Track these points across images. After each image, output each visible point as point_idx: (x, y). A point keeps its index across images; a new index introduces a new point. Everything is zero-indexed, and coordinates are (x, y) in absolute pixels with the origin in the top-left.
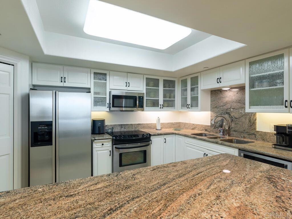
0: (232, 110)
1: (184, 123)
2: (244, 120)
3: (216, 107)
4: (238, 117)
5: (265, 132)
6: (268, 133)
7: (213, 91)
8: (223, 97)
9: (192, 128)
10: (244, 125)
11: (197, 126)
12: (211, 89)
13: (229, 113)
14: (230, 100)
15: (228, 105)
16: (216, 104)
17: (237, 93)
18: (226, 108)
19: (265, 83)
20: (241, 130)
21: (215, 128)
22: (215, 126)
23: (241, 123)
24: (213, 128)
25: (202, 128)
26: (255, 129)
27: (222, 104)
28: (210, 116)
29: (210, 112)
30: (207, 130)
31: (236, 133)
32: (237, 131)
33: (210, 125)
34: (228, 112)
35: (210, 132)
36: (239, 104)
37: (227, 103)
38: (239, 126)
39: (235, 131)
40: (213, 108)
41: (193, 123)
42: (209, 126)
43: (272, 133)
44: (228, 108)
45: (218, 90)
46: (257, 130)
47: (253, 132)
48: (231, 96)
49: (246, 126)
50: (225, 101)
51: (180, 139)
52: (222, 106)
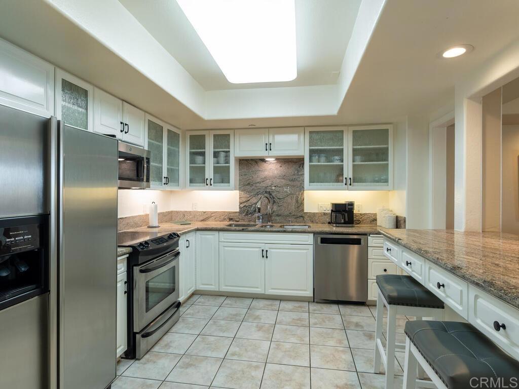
0: (273, 188)
1: (181, 211)
2: (289, 200)
3: (249, 184)
4: (282, 198)
5: (314, 213)
6: (317, 213)
7: (243, 160)
8: (260, 171)
9: (202, 218)
10: (290, 206)
11: (212, 215)
12: (240, 157)
13: (269, 192)
14: (271, 174)
15: (268, 181)
16: (249, 179)
17: (281, 166)
18: (264, 185)
19: (323, 159)
20: (287, 213)
21: (247, 215)
22: (247, 212)
23: (285, 205)
24: (244, 214)
25: (222, 217)
26: (303, 210)
27: (259, 180)
28: (238, 197)
29: (238, 191)
30: (232, 219)
31: (280, 217)
32: (280, 215)
33: (238, 210)
34: (268, 190)
35: (238, 221)
36: (283, 180)
37: (265, 179)
38: (284, 209)
39: (278, 215)
40: (244, 185)
41: (204, 211)
42: (236, 212)
43: (320, 213)
44: (267, 185)
45: (252, 160)
46: (305, 212)
47: (299, 214)
48: (271, 169)
49: (293, 207)
50: (263, 177)
51: (208, 236)
52: (259, 183)
